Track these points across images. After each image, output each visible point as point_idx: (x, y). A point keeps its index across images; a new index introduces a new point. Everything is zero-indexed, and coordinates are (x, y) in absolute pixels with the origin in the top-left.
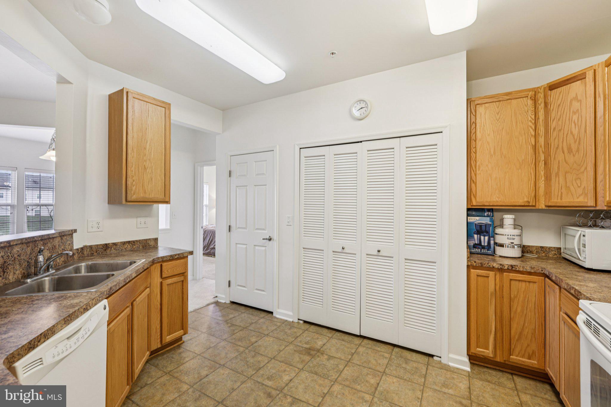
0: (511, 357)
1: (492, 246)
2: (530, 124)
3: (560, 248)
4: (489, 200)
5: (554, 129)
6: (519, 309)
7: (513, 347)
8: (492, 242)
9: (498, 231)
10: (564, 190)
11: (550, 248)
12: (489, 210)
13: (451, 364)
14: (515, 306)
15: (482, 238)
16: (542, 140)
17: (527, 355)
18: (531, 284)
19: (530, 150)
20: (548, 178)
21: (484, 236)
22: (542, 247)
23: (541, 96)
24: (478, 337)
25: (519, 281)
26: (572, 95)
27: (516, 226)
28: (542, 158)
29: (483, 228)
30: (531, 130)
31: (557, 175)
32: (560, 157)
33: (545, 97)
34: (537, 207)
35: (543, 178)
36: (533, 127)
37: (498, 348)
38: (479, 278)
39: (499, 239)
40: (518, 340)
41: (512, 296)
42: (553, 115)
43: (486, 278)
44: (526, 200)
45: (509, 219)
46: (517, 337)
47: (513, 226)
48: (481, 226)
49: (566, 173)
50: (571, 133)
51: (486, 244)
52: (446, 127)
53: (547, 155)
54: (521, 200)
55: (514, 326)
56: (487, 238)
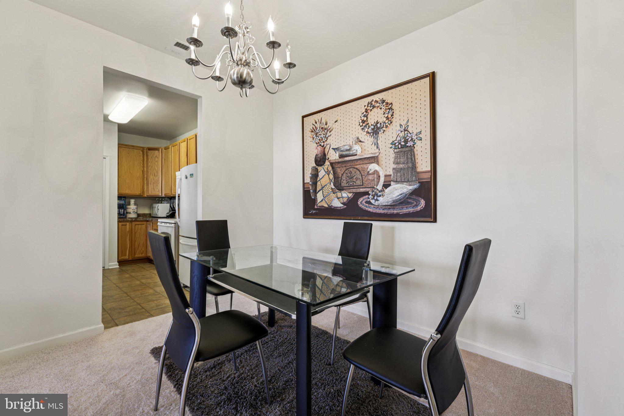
0: (135, 256)
1: (125, 214)
2: (141, 161)
3: (151, 214)
4: (124, 192)
5: (150, 166)
6: (138, 236)
7: (136, 252)
8: (125, 212)
9: (128, 207)
10: (153, 190)
11: (147, 214)
12: (124, 197)
13: (110, 268)
14: (137, 235)
15: (121, 210)
16: (145, 169)
17: (141, 253)
18: (143, 225)
19: (141, 173)
20: (148, 185)
21: (122, 209)
22: (144, 214)
23: (145, 151)
24: (122, 252)
25: (139, 224)
26: (155, 155)
27: (135, 204)
28: (146, 176)
29: (121, 206)
30: (142, 164)
31: (151, 184)
32: (152, 177)
33: (147, 152)
34: (143, 196)
35: (146, 185)
36: (142, 163)
37: (130, 254)
38: (123, 226)
39: (129, 210)
40: (138, 248)
41: (136, 231)
42: (149, 160)
43: (125, 226)
44: (139, 193)
45: (132, 201)
46: (137, 247)
47: (133, 204)
48: (120, 205)
49: (153, 183)
50: (155, 169)
51: (122, 213)
52: (108, 156)
53: (147, 175)
54: (138, 192)
55: (136, 243)
56: (123, 210)
